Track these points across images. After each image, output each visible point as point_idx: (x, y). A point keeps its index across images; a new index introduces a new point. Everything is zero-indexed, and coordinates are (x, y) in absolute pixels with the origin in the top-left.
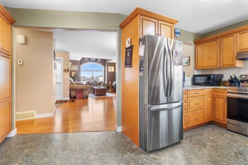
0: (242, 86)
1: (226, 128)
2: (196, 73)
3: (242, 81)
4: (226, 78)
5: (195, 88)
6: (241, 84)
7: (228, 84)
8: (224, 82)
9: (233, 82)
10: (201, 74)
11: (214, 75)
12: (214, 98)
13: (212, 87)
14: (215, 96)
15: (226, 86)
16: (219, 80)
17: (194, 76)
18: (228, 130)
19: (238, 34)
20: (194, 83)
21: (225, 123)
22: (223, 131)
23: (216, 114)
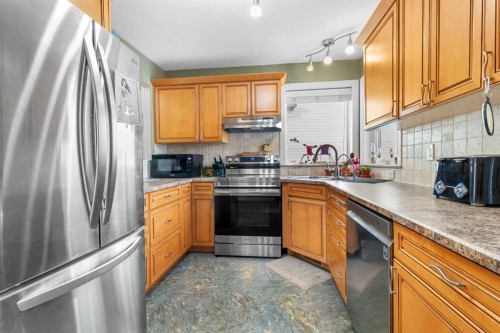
0: (229, 175)
1: (213, 253)
2: (158, 151)
3: (228, 167)
4: (208, 162)
5: (164, 186)
6: (228, 171)
7: (209, 172)
8: (207, 168)
9: (218, 168)
10: (166, 153)
11: (191, 156)
12: (194, 201)
13: (191, 180)
14: (197, 197)
15: (208, 176)
16: (198, 165)
17: (155, 157)
18: (217, 256)
19: (224, 85)
20: (155, 174)
21: (212, 244)
22: (211, 261)
23: (198, 231)
